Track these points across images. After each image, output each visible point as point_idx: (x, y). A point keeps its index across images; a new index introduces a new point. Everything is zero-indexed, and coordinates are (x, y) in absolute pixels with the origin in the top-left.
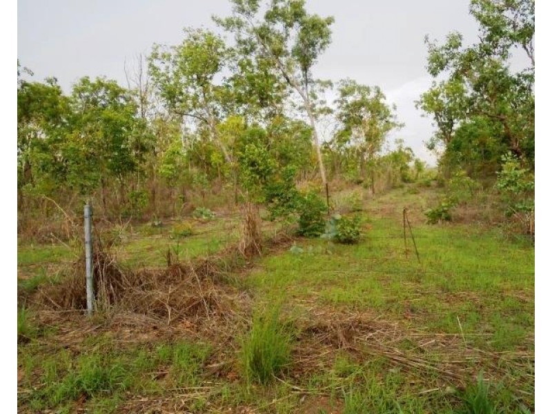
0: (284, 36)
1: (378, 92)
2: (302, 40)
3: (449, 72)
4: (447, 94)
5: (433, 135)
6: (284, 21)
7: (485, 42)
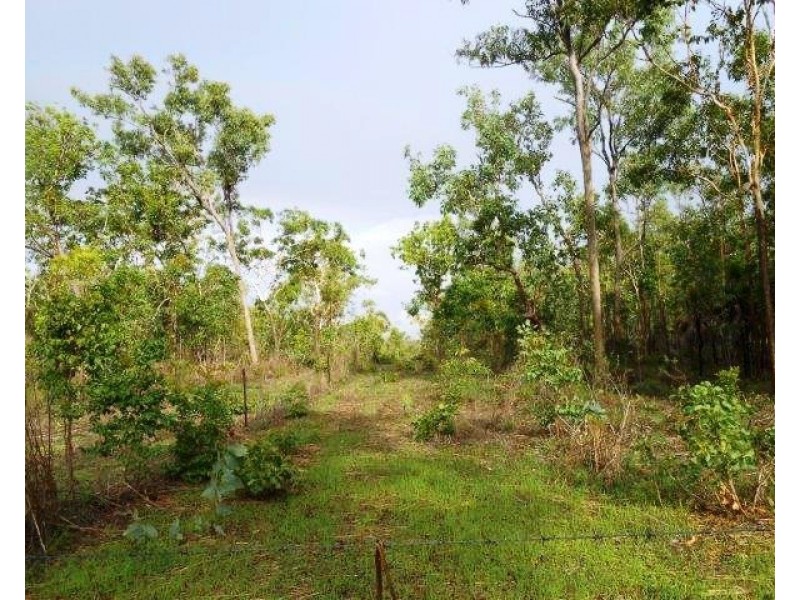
0: (197, 133)
1: (340, 231)
2: (224, 142)
3: (438, 201)
4: (433, 240)
5: (415, 296)
6: (197, 111)
7: (486, 164)
